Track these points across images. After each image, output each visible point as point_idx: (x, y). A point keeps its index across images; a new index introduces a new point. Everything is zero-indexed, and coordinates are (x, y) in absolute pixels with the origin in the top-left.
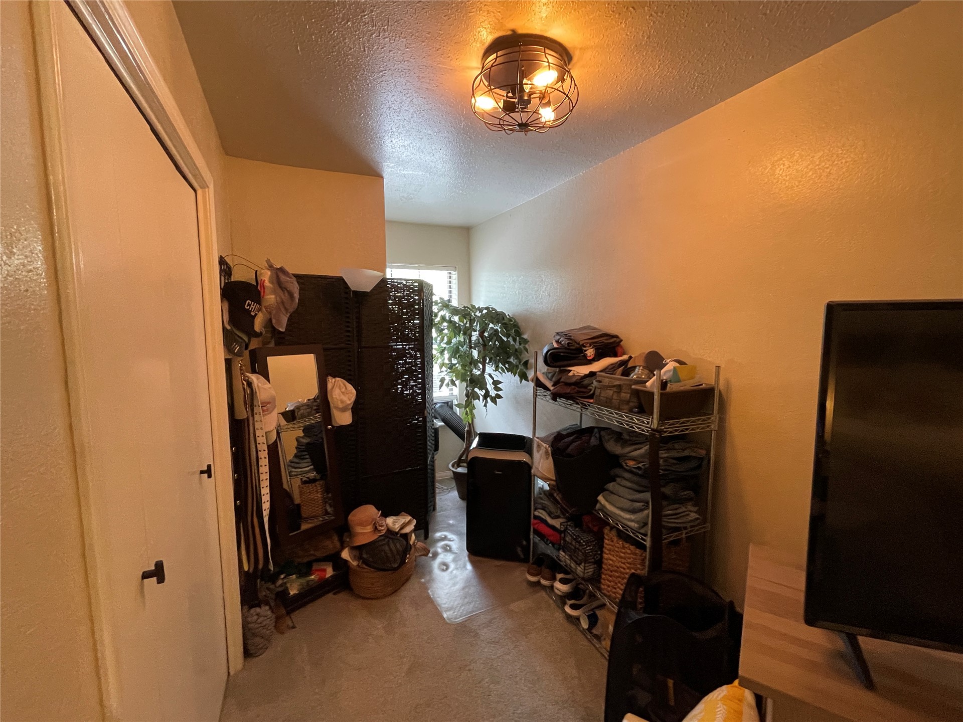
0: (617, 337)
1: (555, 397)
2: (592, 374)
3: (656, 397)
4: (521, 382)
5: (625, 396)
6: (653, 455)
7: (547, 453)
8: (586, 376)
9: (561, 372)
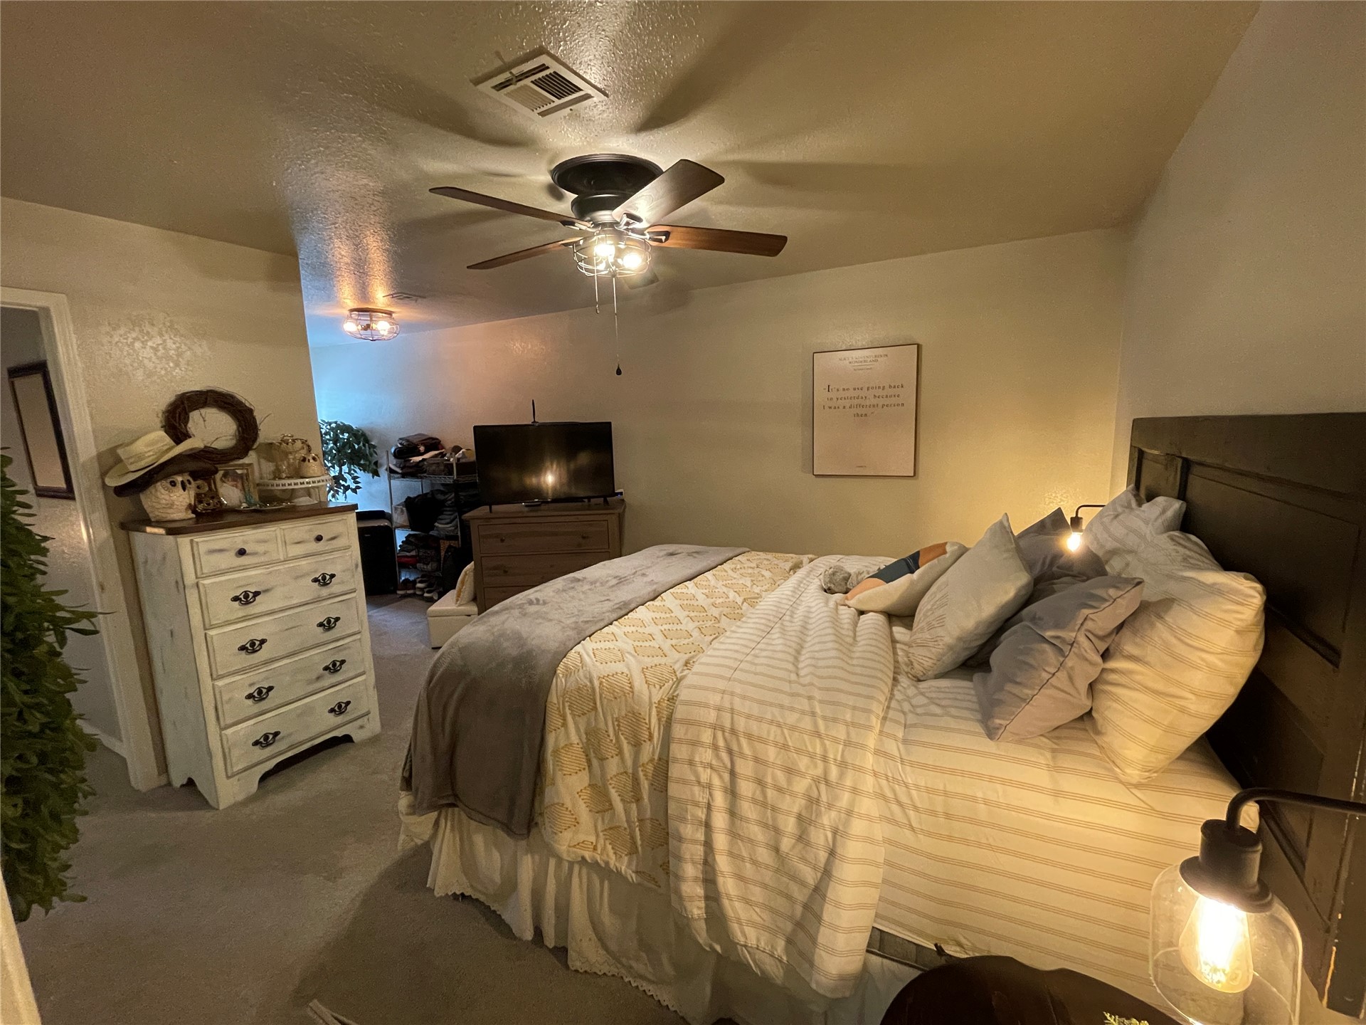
0: (437, 439)
1: (404, 476)
2: (424, 460)
3: (454, 465)
4: (373, 477)
5: (442, 468)
6: (457, 496)
7: (402, 511)
8: (420, 461)
9: (405, 461)
